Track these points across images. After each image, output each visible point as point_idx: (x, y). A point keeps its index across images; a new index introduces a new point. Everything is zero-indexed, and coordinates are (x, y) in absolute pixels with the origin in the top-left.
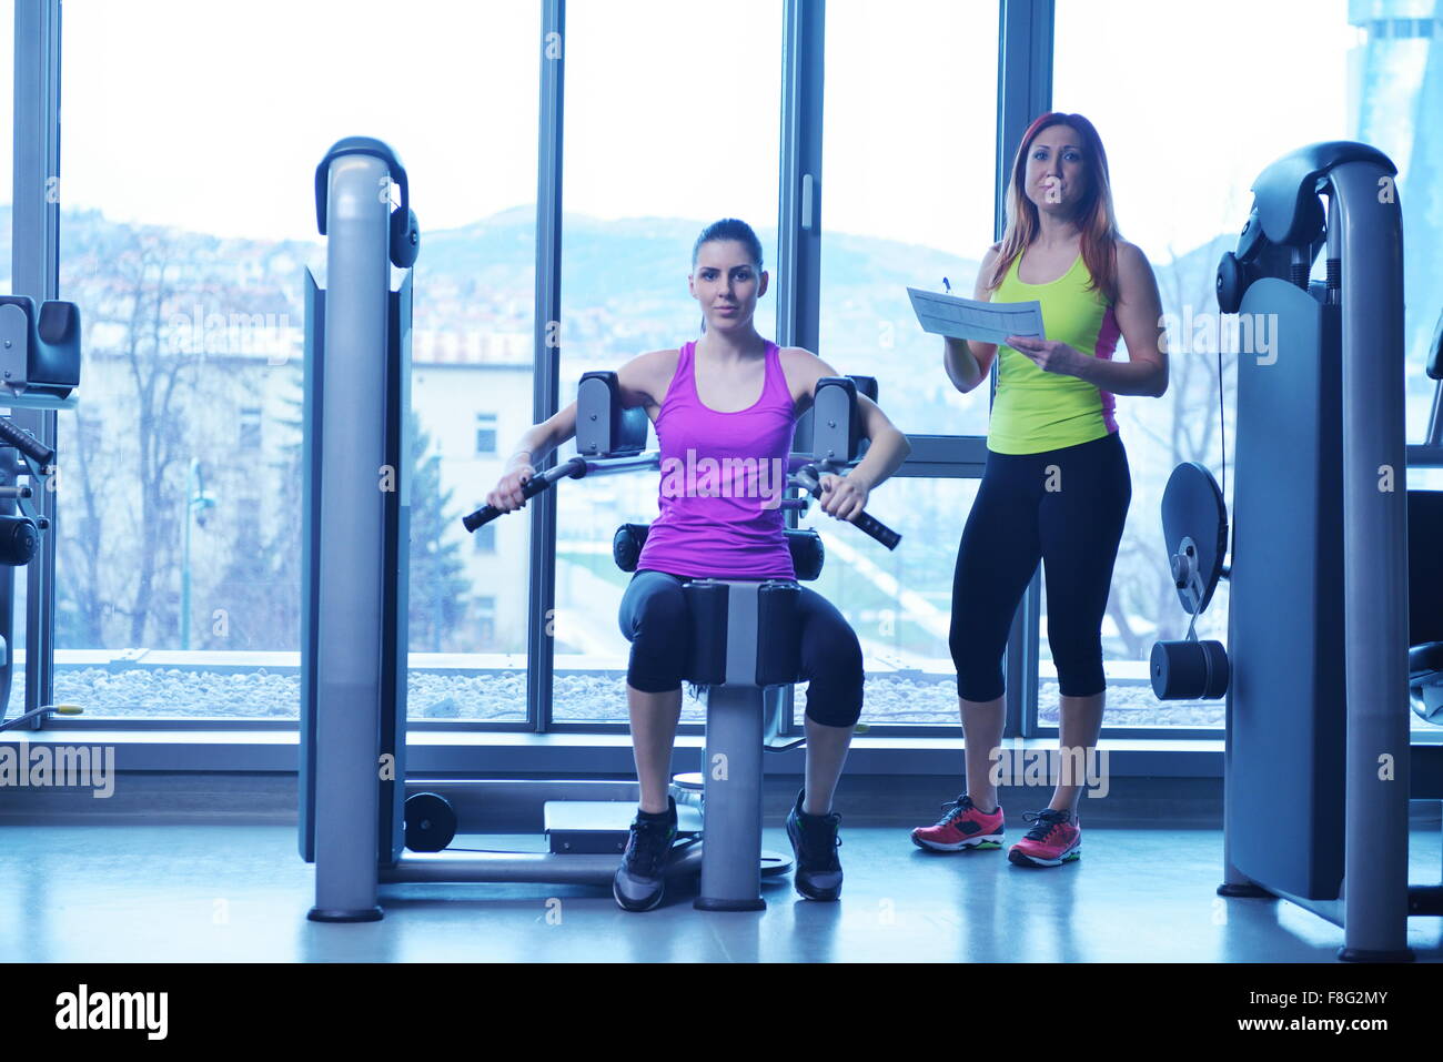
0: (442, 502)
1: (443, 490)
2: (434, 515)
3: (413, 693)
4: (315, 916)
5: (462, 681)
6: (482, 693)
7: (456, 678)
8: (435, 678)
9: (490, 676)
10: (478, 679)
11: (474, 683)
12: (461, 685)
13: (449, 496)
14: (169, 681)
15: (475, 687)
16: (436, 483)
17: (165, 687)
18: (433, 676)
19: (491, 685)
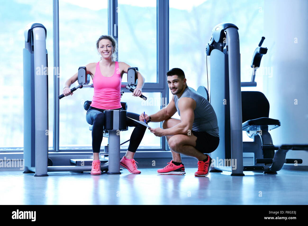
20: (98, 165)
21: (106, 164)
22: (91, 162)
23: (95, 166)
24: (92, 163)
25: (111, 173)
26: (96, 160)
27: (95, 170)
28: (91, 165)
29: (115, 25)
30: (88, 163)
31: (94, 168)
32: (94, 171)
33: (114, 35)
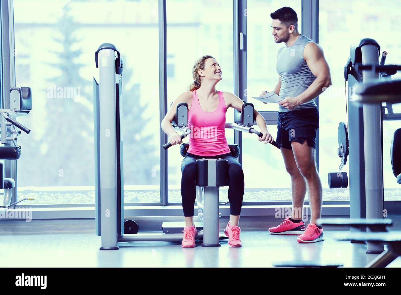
0: (142, 110)
1: (142, 103)
2: (138, 118)
3: (126, 198)
4: (102, 249)
5: (142, 194)
6: (149, 197)
7: (140, 193)
8: (133, 193)
9: (152, 192)
10: (148, 193)
11: (146, 194)
12: (142, 195)
13: (146, 106)
14: (44, 196)
15: (147, 195)
16: (138, 98)
17: (45, 198)
18: (133, 192)
19: (152, 195)
20: (190, 233)
21: (201, 233)
22: (183, 229)
23: (187, 235)
24: (184, 231)
25: (206, 245)
26: (190, 226)
27: (187, 240)
28: (183, 233)
29: (241, 35)
30: (179, 230)
31: (186, 238)
32: (185, 243)
33: (240, 49)
